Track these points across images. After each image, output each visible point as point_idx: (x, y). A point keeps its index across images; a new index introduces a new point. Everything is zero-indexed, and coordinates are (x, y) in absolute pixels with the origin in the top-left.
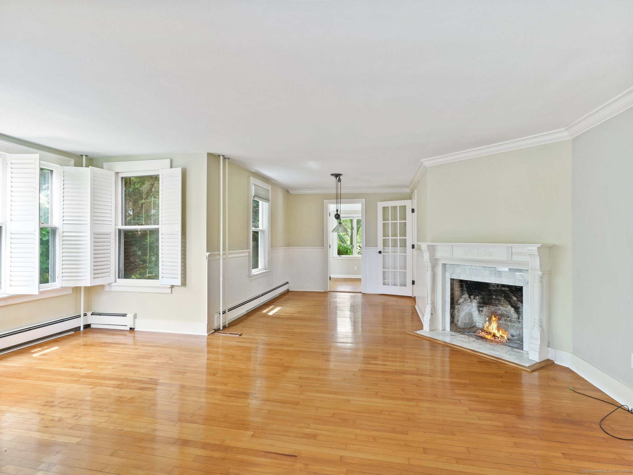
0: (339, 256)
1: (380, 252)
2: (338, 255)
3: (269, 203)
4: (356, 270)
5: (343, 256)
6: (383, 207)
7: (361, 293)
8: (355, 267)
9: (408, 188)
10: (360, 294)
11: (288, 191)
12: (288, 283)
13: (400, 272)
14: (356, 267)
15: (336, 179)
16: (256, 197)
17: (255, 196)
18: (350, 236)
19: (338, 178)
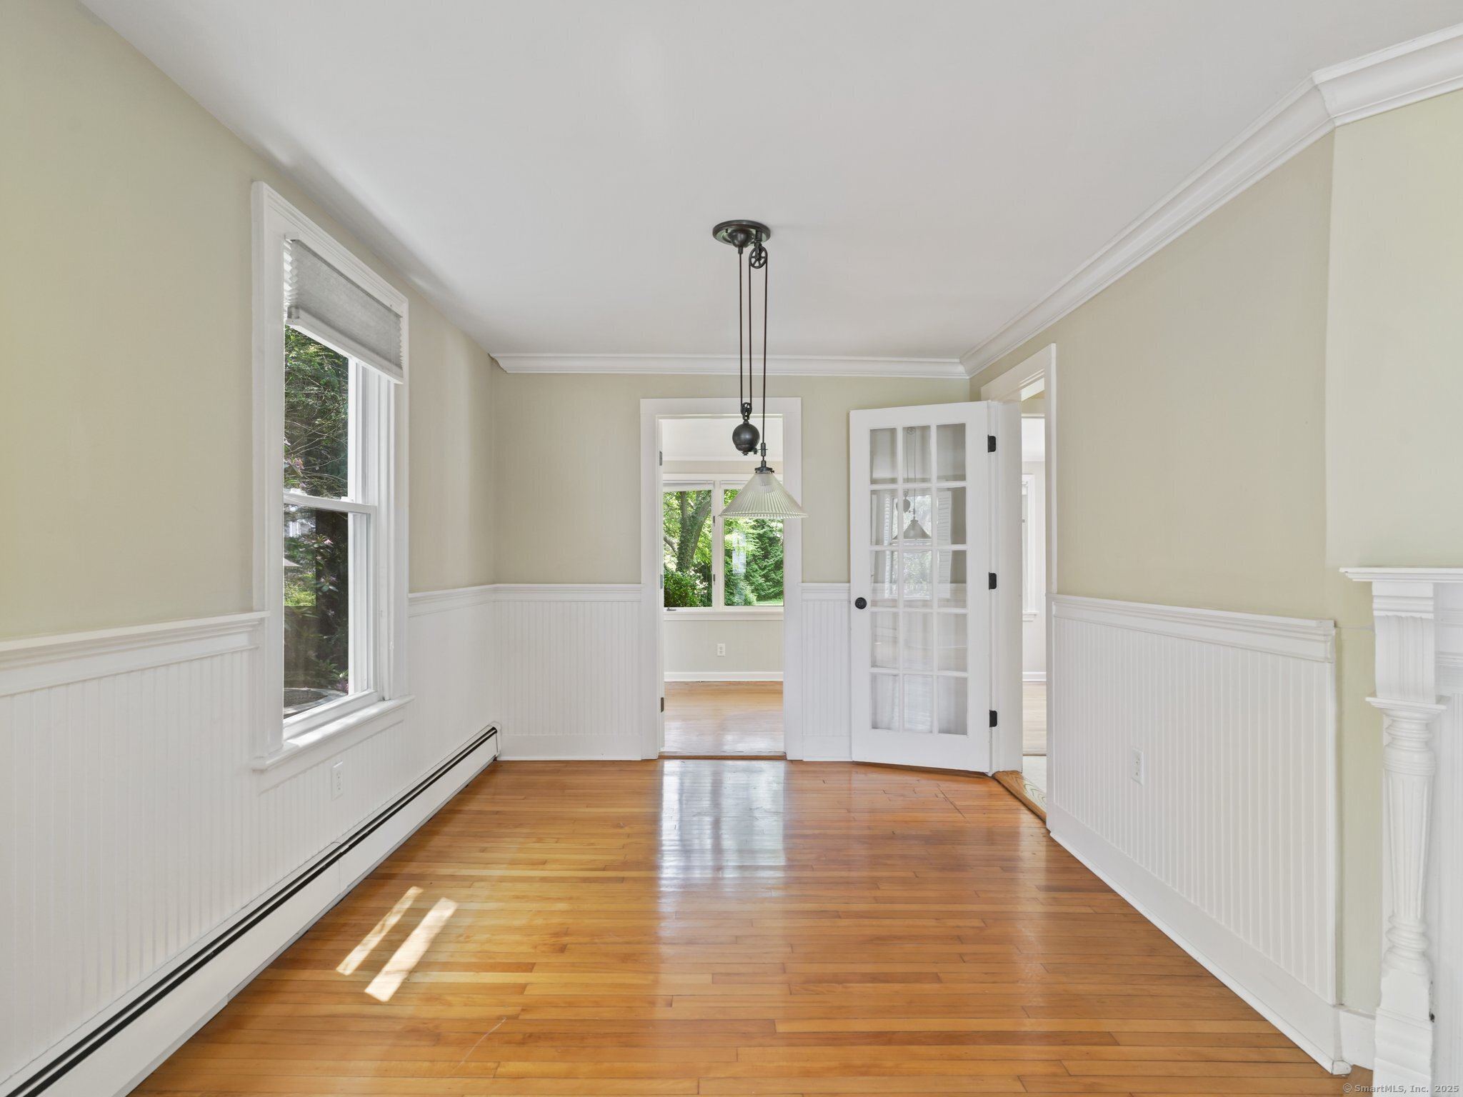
0: (668, 610)
1: (861, 603)
2: (665, 606)
3: (401, 376)
4: (724, 654)
5: (679, 610)
6: (871, 430)
7: (782, 758)
8: (719, 645)
9: (961, 363)
10: (780, 766)
11: (492, 359)
12: (493, 731)
13: (938, 677)
14: (723, 645)
15: (741, 253)
16: (302, 313)
17: (297, 307)
18: (676, 547)
19: (749, 249)
